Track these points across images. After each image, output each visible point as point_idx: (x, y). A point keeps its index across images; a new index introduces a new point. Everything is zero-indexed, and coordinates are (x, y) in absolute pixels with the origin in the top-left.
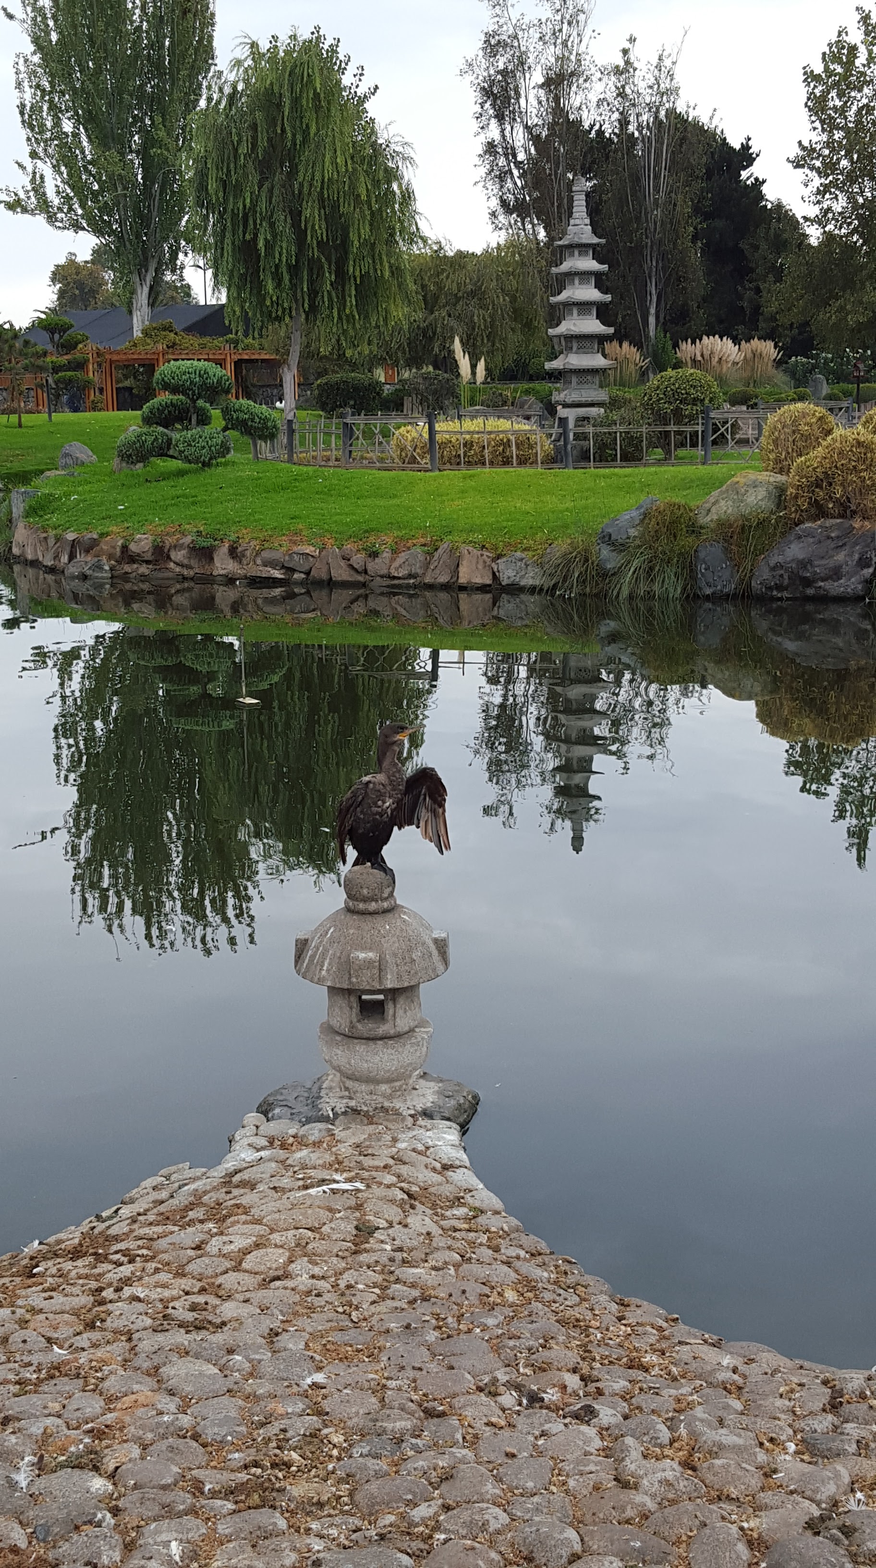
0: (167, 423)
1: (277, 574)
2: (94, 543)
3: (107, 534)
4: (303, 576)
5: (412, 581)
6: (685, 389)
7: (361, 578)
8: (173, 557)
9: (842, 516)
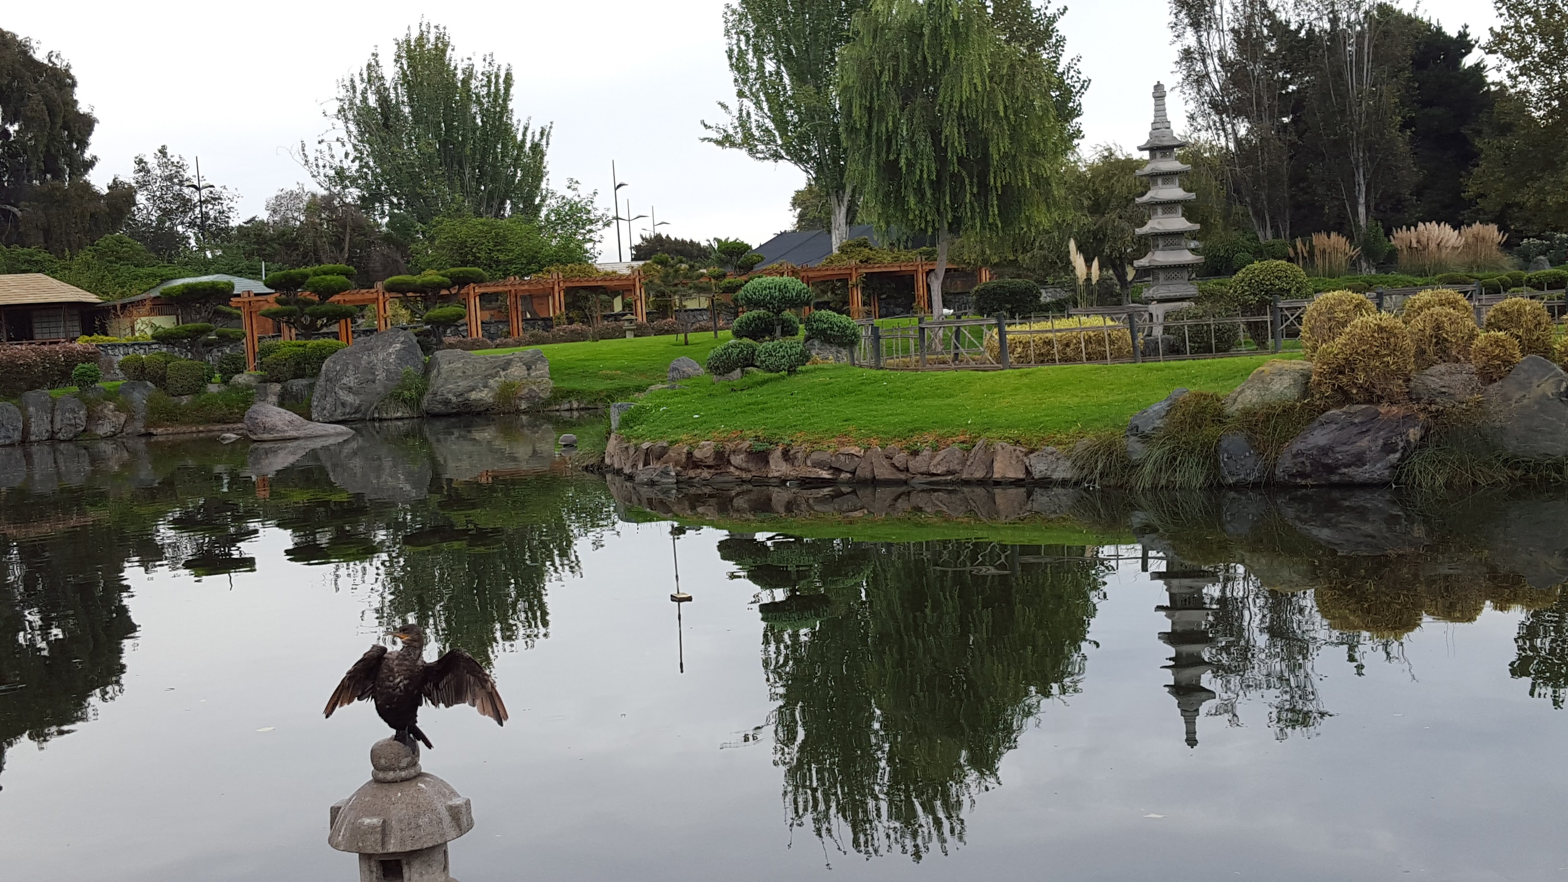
0: (756, 335)
1: (825, 474)
2: (664, 451)
3: (676, 442)
4: (849, 475)
5: (949, 478)
6: (1269, 279)
7: (902, 476)
8: (732, 462)
9: (1370, 402)
